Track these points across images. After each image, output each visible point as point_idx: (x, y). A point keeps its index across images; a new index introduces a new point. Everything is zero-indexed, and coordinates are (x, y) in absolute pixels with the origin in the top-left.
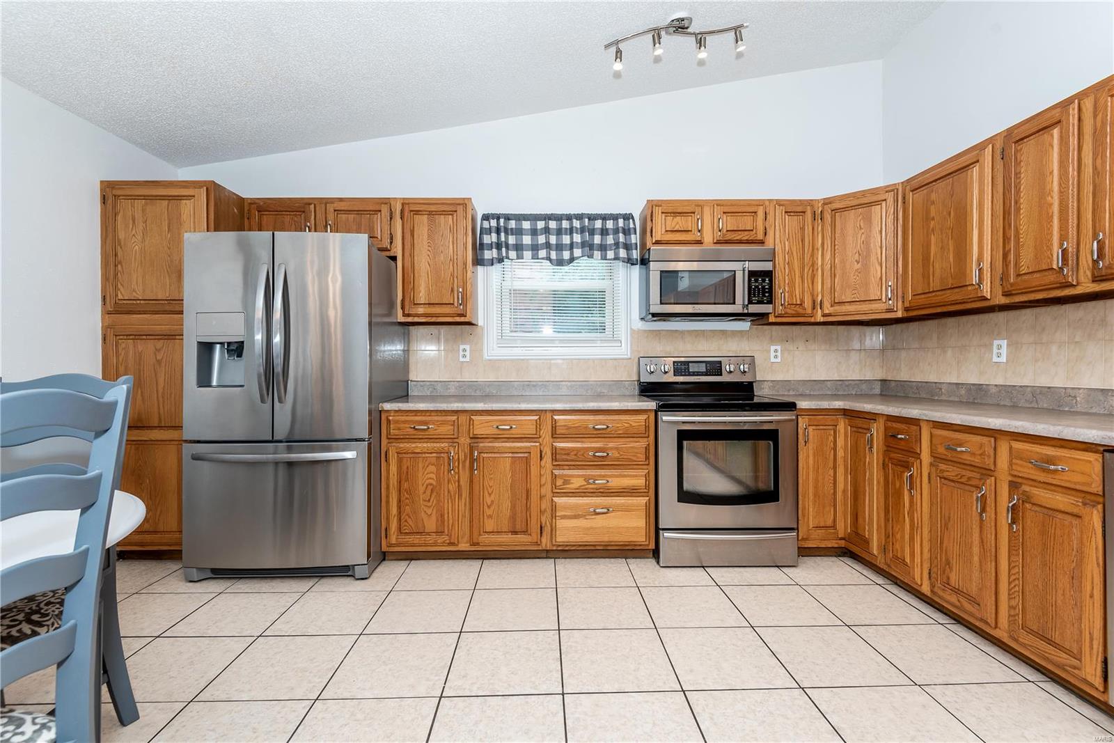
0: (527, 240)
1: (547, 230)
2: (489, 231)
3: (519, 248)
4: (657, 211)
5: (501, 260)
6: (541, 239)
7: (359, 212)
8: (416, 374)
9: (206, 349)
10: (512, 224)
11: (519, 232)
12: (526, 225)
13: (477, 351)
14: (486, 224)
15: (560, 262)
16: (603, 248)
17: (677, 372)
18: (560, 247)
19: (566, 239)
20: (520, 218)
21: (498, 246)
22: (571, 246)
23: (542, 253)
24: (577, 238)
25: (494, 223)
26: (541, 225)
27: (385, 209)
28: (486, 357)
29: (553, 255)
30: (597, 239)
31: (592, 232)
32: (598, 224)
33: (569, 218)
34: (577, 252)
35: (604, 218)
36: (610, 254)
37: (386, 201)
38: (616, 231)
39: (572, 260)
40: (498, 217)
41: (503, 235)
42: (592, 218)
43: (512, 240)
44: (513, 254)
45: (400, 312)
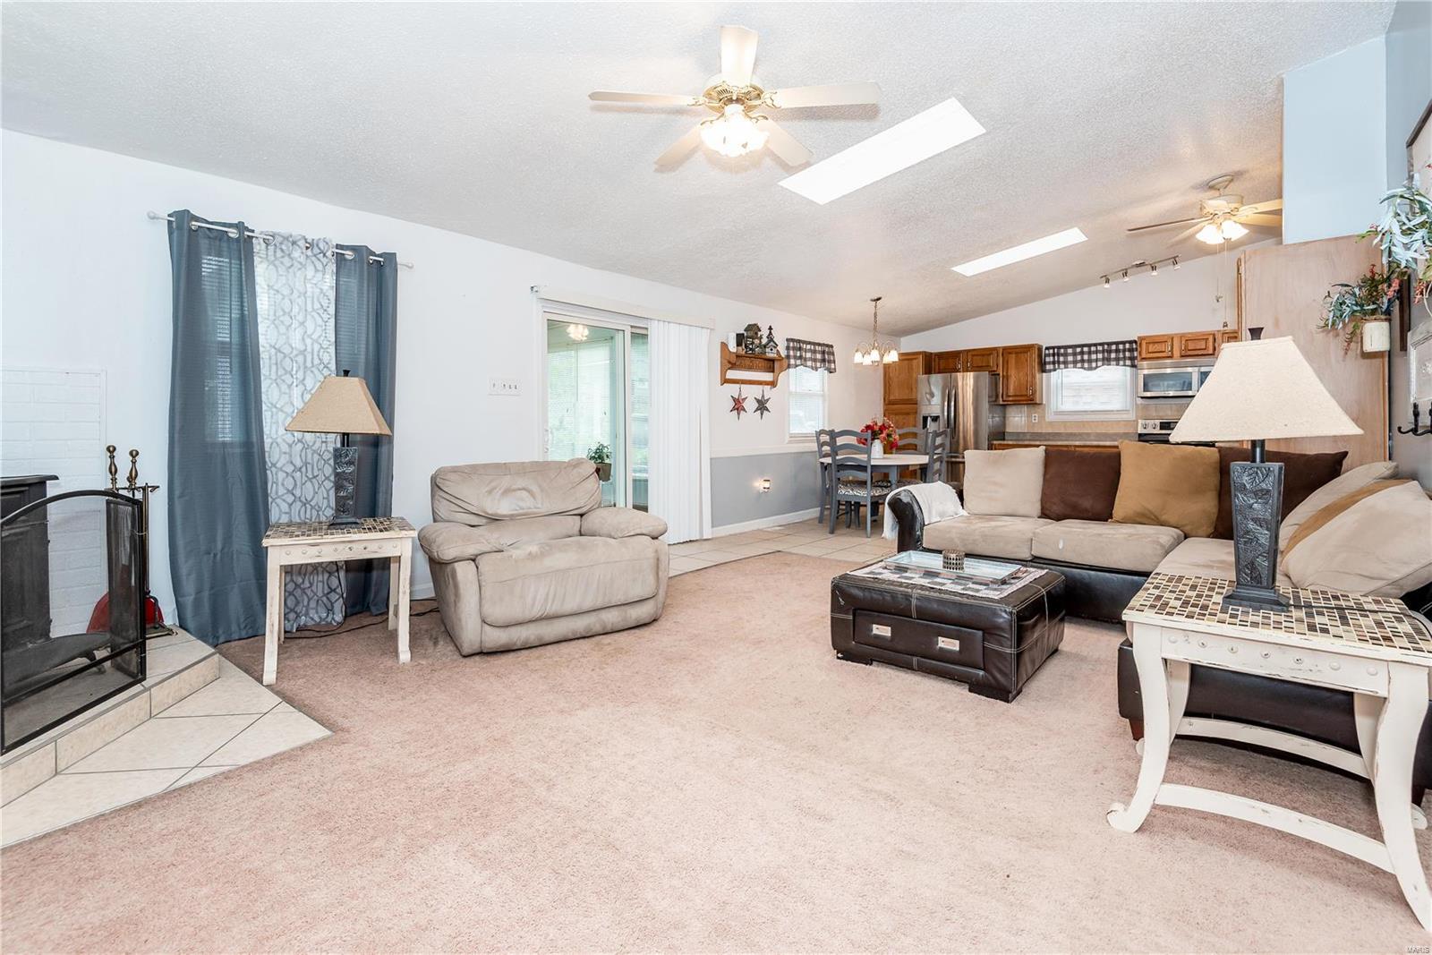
0: (1070, 358)
1: (1082, 353)
2: (1049, 355)
3: (1066, 363)
4: (1144, 343)
5: (1055, 370)
6: (1079, 358)
7: (983, 355)
8: (1009, 429)
9: (925, 419)
10: (1062, 351)
11: (1066, 355)
12: (1070, 351)
13: (1042, 417)
14: (1047, 352)
15: (1090, 369)
16: (1117, 359)
17: (1161, 429)
18: (1090, 361)
19: (1094, 357)
20: (1066, 347)
21: (1054, 363)
22: (1097, 360)
23: (1079, 365)
24: (1100, 356)
25: (1051, 351)
26: (1078, 350)
27: (994, 352)
28: (1047, 420)
29: (1086, 365)
30: (1113, 355)
31: (1110, 352)
32: (1114, 347)
33: (1095, 345)
34: (1100, 363)
35: (1117, 343)
36: (1121, 363)
37: (995, 349)
38: (1124, 351)
39: (1097, 367)
40: (1053, 348)
41: (1056, 357)
42: (1109, 344)
43: (1062, 359)
44: (1062, 366)
45: (1001, 399)
